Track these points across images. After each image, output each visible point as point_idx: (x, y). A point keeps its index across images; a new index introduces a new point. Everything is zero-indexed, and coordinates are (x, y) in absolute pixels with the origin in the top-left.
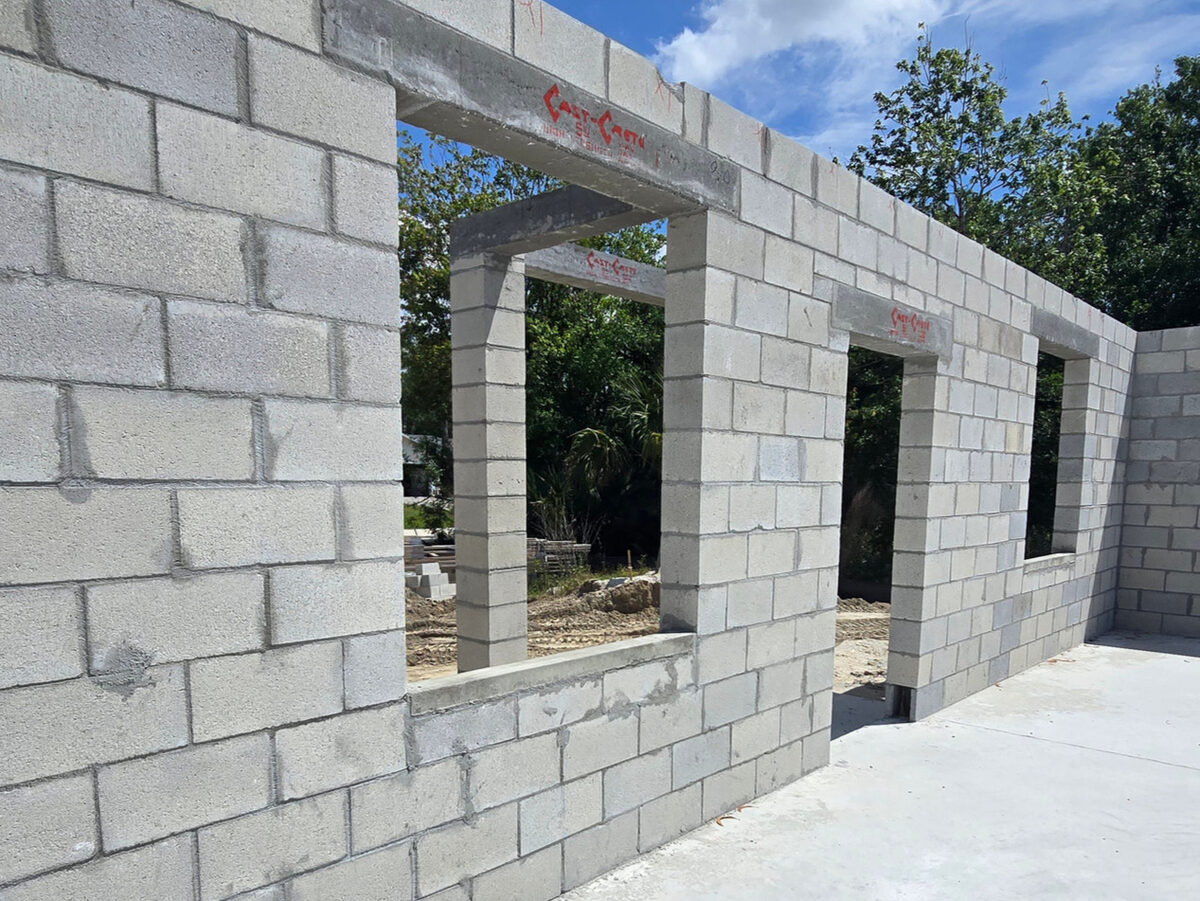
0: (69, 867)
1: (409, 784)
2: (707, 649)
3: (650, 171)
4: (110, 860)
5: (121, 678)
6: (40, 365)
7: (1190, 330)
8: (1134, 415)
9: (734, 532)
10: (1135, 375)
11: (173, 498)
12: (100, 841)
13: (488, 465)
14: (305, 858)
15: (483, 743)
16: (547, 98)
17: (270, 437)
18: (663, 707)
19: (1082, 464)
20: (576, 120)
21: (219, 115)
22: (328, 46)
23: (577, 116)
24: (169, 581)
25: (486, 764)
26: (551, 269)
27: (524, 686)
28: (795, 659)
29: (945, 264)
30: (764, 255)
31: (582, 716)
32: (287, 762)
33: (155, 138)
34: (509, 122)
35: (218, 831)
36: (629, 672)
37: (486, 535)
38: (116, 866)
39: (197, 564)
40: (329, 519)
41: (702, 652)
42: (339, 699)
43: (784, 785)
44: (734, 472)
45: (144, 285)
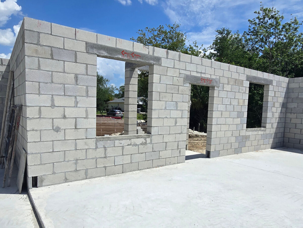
0: (49, 152)
1: (96, 150)
2: (153, 137)
3: (142, 60)
4: (54, 153)
5: (57, 130)
6: (50, 93)
7: (300, 78)
8: (288, 97)
9: (160, 118)
10: (288, 88)
11: (64, 109)
12: (53, 150)
13: (129, 105)
14: (80, 158)
15: (108, 146)
16: (122, 53)
17: (77, 101)
18: (144, 146)
19: (268, 108)
20: (127, 55)
21: (72, 62)
22: (87, 51)
23: (128, 54)
24: (63, 119)
25: (108, 150)
26: (144, 70)
27: (116, 139)
28: (175, 141)
29: (216, 68)
30: (167, 71)
31: (127, 145)
32: (78, 144)
33: (64, 66)
34: (115, 57)
35: (68, 151)
36: (136, 139)
37: (128, 118)
38: (55, 153)
39: (67, 117)
40: (85, 112)
41: (152, 138)
42: (85, 137)
43: (172, 164)
44: (160, 108)
45: (62, 83)
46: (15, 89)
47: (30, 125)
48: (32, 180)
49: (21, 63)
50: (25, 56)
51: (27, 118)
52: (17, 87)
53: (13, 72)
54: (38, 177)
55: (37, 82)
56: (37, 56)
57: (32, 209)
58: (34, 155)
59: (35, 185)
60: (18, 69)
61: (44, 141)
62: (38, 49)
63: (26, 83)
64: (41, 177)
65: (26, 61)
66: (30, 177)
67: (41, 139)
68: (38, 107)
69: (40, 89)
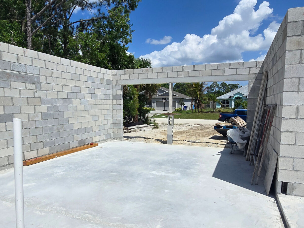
46: (268, 90)
47: (284, 126)
48: (281, 184)
49: (279, 61)
50: (286, 51)
51: (282, 118)
52: (270, 87)
53: (267, 72)
54: (288, 184)
55: (297, 78)
56: (299, 49)
57: (281, 217)
58: (286, 158)
59: (284, 191)
60: (274, 67)
61: (299, 145)
62: (301, 40)
63: (284, 80)
64: (291, 184)
65: (286, 57)
66: (280, 181)
67: (295, 142)
68: (296, 106)
69: (300, 85)
